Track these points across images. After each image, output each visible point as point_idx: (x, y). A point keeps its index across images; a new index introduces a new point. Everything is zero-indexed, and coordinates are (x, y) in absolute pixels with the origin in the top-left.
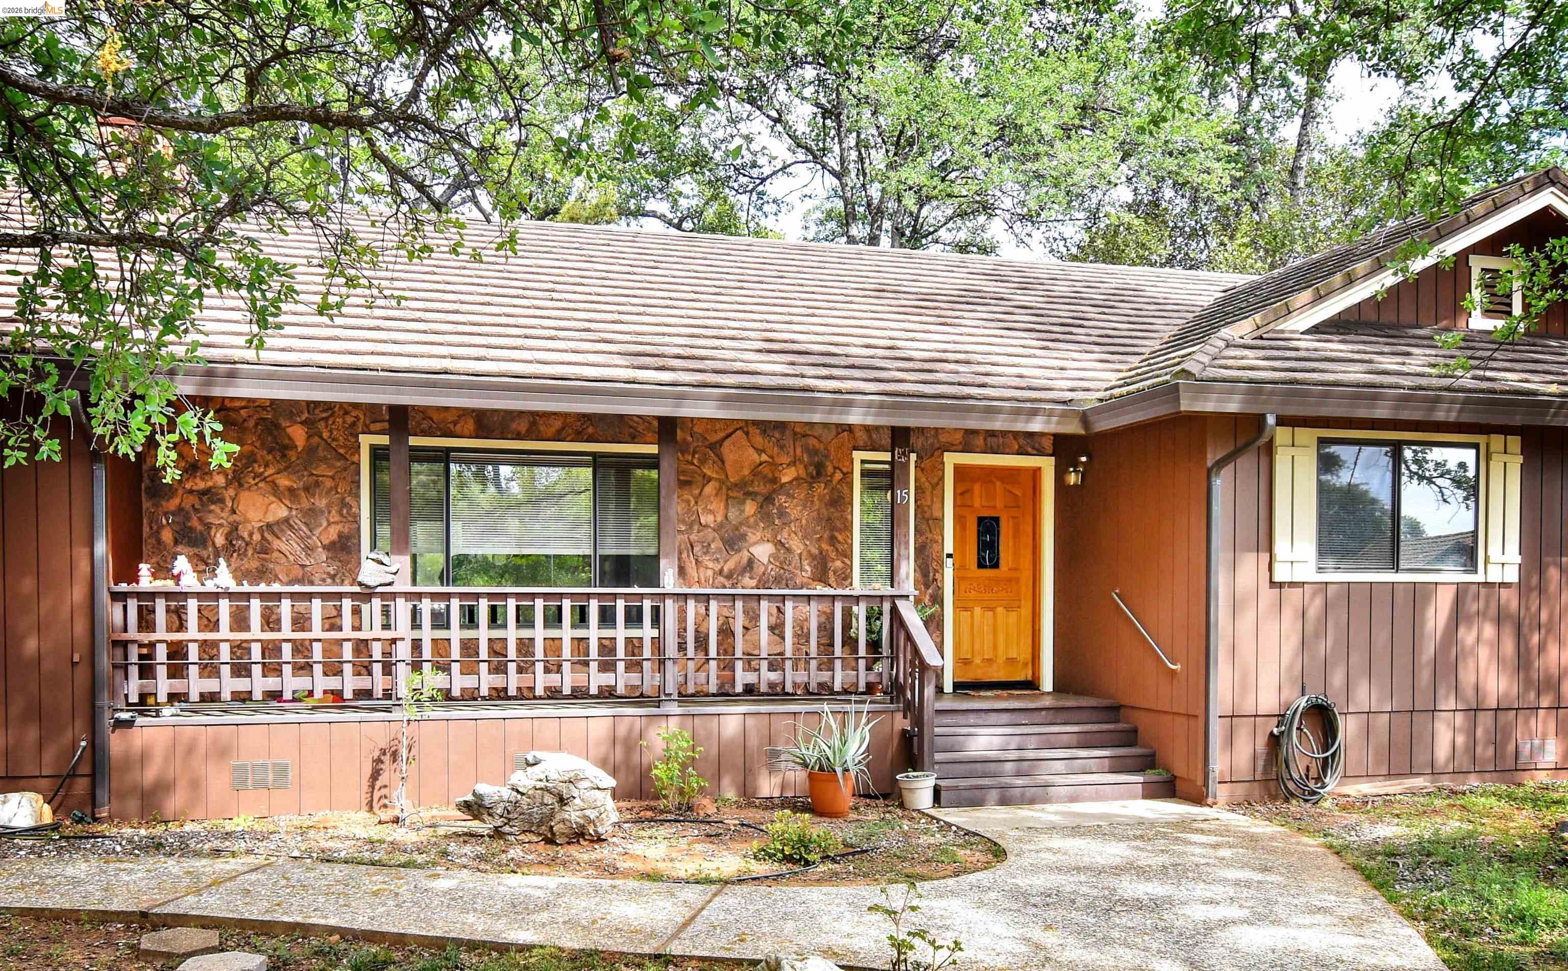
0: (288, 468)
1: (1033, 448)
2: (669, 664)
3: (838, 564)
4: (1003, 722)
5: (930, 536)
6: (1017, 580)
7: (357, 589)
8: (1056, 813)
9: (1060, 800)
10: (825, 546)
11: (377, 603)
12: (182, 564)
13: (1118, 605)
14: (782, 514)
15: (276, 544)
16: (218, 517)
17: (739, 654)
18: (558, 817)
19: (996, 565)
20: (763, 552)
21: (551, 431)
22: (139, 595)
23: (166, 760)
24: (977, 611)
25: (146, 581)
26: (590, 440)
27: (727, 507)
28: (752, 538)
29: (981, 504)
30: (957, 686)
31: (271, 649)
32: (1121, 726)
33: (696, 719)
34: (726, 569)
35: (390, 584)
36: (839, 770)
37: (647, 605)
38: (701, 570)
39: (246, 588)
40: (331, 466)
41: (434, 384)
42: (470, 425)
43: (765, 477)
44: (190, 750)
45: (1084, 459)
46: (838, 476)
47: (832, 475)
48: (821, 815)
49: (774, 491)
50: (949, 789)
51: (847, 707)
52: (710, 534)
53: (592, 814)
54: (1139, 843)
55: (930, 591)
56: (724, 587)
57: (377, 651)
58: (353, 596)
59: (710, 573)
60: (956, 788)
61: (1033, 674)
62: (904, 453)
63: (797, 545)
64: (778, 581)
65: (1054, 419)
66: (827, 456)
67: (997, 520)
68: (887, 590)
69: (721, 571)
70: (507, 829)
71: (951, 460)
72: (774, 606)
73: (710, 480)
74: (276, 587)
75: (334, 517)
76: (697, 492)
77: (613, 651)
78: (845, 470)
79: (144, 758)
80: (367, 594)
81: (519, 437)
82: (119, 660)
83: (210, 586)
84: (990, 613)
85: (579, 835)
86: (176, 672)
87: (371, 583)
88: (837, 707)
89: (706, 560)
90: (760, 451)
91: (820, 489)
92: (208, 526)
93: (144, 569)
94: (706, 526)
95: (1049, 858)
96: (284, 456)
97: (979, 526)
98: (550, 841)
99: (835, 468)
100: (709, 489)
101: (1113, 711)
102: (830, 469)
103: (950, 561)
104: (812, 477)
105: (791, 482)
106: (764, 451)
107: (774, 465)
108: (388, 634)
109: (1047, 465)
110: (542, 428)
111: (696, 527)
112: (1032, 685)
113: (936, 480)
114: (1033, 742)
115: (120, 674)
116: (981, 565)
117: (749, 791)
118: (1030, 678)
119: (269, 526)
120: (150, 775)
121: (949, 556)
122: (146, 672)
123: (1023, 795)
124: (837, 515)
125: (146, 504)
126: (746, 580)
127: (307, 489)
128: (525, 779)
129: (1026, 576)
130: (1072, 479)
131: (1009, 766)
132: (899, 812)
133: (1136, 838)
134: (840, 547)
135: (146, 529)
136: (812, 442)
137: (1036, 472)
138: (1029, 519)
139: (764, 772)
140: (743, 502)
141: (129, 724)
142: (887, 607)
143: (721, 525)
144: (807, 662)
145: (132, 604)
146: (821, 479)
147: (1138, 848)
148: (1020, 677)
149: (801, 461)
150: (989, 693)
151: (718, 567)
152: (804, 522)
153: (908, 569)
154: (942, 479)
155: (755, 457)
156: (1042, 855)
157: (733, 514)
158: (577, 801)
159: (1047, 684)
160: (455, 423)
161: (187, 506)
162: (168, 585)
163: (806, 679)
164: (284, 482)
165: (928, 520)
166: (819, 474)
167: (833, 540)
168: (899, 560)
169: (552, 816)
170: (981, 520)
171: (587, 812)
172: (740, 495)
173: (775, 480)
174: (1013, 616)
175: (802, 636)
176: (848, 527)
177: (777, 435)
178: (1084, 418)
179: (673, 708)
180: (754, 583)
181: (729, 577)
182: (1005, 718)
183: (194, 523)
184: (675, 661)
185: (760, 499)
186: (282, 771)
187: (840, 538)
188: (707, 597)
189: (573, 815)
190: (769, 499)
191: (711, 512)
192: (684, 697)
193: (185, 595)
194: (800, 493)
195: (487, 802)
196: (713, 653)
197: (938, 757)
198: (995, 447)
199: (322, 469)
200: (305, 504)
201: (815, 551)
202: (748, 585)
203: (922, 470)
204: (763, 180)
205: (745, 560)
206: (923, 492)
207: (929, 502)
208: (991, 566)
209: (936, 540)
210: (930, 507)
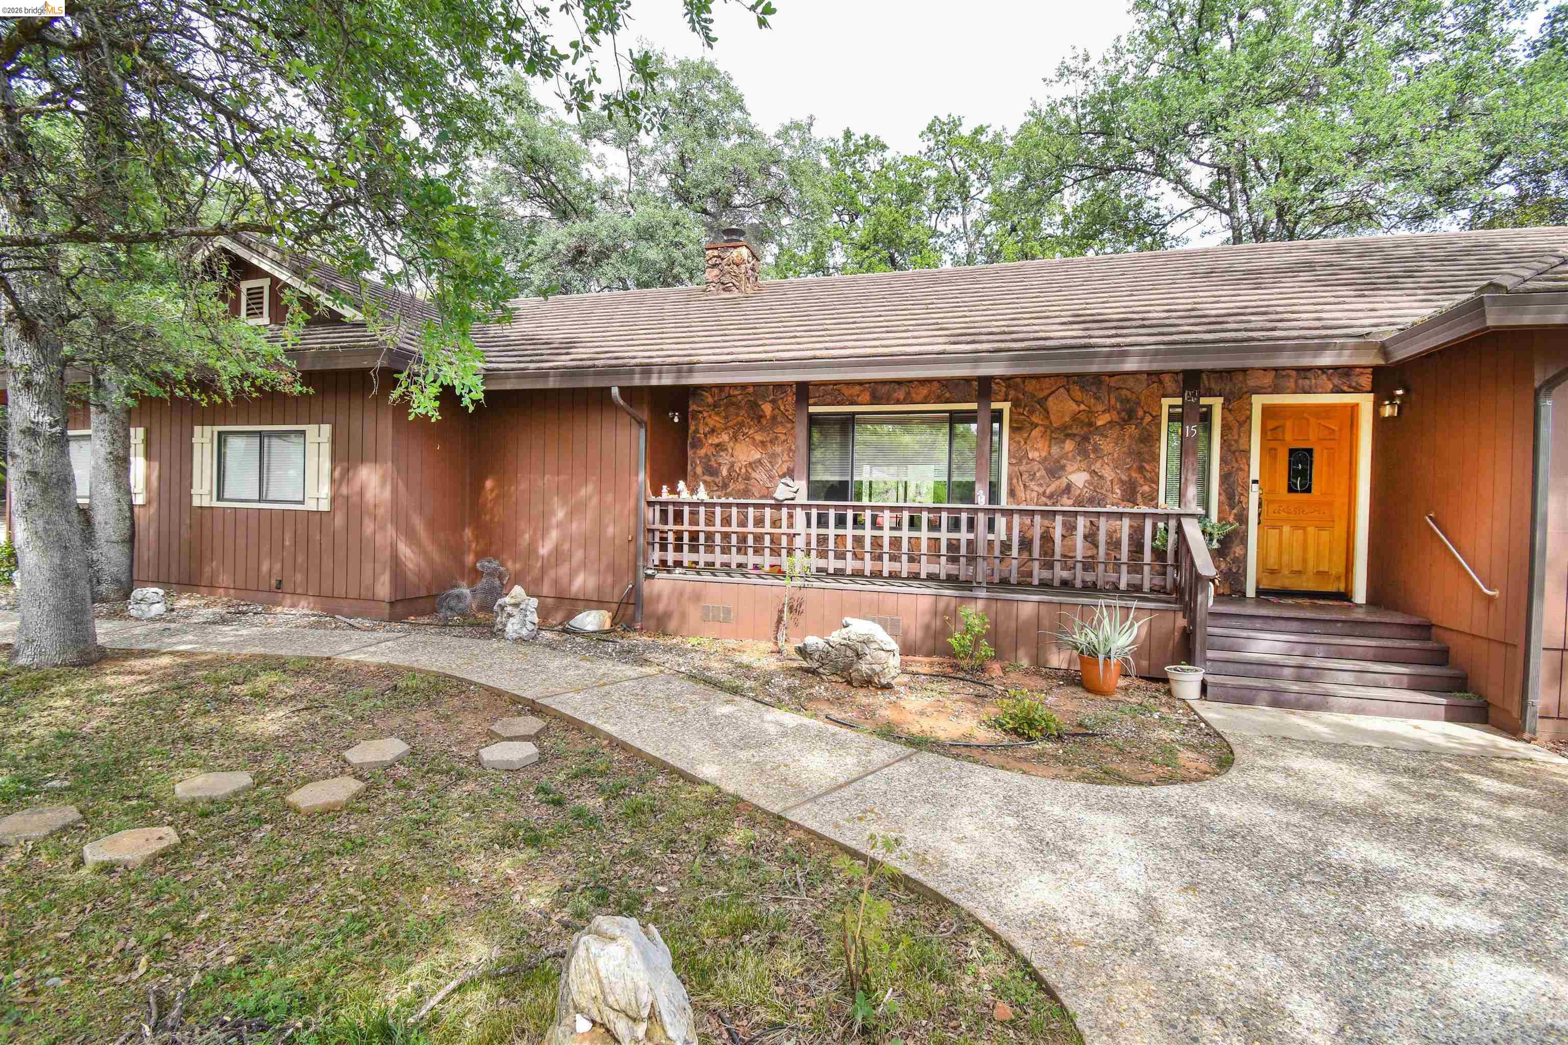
0: (762, 429)
1: (1350, 387)
2: (980, 560)
3: (1146, 488)
4: (1293, 629)
5: (1236, 465)
6: (1330, 504)
7: (773, 502)
8: (1329, 725)
9: (1342, 710)
10: (1134, 475)
11: (785, 511)
12: (681, 485)
13: (1432, 529)
14: (1096, 450)
15: (754, 475)
16: (725, 459)
17: (1057, 556)
18: (855, 667)
19: (1309, 490)
20: (1079, 479)
21: (920, 398)
22: (661, 503)
23: (669, 599)
24: (1286, 529)
25: (665, 496)
26: (947, 401)
27: (1050, 446)
28: (1069, 468)
29: (1292, 439)
30: (1259, 592)
31: (743, 538)
32: (1429, 645)
33: (999, 604)
34: (1048, 492)
35: (793, 499)
36: (1101, 657)
37: (964, 516)
38: (1028, 492)
39: (715, 500)
40: (785, 427)
41: (805, 367)
42: (867, 396)
43: (1082, 422)
44: (681, 594)
45: (1400, 392)
46: (1148, 418)
47: (1142, 419)
48: (1089, 691)
49: (1090, 432)
50: (1215, 685)
51: (1129, 603)
52: (1036, 466)
53: (877, 668)
54: (1405, 780)
55: (1235, 511)
56: (1046, 505)
57: (784, 541)
58: (771, 506)
59: (1034, 494)
60: (1223, 686)
61: (1347, 586)
62: (1194, 395)
63: (1108, 473)
64: (1091, 501)
65: (1346, 352)
66: (1138, 404)
67: (1310, 451)
68: (1176, 510)
69: (1044, 493)
70: (821, 670)
71: (1258, 401)
72: (1088, 520)
73: (1037, 425)
74: (731, 500)
75: (786, 457)
76: (1026, 435)
77: (958, 548)
78: (1154, 414)
79: (659, 597)
80: (778, 506)
81: (898, 402)
82: (651, 540)
83: (695, 499)
84: (1301, 531)
85: (868, 682)
86: (678, 548)
87: (781, 498)
88: (1123, 603)
89: (1032, 485)
90: (1078, 403)
91: (1132, 429)
92: (720, 464)
93: (665, 488)
94: (1033, 460)
95: (1278, 780)
96: (759, 422)
97: (1290, 456)
98: (849, 683)
99: (1145, 412)
100: (1036, 433)
101: (1425, 629)
102: (1141, 413)
103: (1255, 487)
104: (1124, 420)
105: (1104, 425)
106: (1083, 402)
107: (1090, 412)
108: (792, 531)
109: (1365, 401)
110: (914, 395)
111: (1024, 462)
112: (1345, 596)
113: (1243, 418)
114: (1320, 651)
115: (650, 547)
116: (1291, 489)
117: (1041, 662)
118: (1342, 589)
119: (750, 464)
120: (661, 607)
121: (1255, 482)
122: (663, 548)
123: (1298, 700)
124: (1146, 449)
125: (690, 453)
126: (1065, 500)
127: (771, 442)
128: (836, 637)
129: (1341, 501)
130: (1388, 411)
131: (1287, 672)
132: (1164, 699)
133: (1406, 770)
134: (1148, 475)
135: (689, 467)
136: (1124, 392)
137: (1354, 409)
138: (1347, 451)
139: (1054, 649)
140: (1064, 442)
141: (651, 577)
142: (1172, 523)
143: (1045, 459)
144: (1119, 565)
145: (657, 508)
146: (1133, 421)
147: (1398, 787)
148: (1331, 588)
149: (1114, 408)
150: (1290, 601)
151: (1041, 490)
152: (1116, 455)
153: (1192, 491)
154: (1249, 418)
155: (1074, 406)
156: (1270, 776)
157: (1055, 450)
158: (868, 657)
159: (1360, 595)
160: (858, 396)
161: (709, 453)
162: (674, 498)
163: (1094, 579)
164: (758, 437)
165: (1234, 453)
166: (1130, 418)
167: (1141, 469)
168: (1186, 483)
169: (851, 665)
170: (1292, 452)
171: (874, 666)
172: (1062, 436)
173: (1090, 424)
174: (1325, 535)
175: (1113, 544)
176: (1156, 458)
177: (1094, 389)
178: (1383, 349)
179: (983, 593)
180: (1071, 502)
181: (1050, 497)
182: (1295, 626)
183: (713, 463)
184: (984, 558)
185: (1078, 439)
186: (728, 611)
187: (1147, 467)
188: (1032, 513)
189: (864, 667)
190: (1086, 439)
191: (1037, 449)
192: (991, 586)
193: (683, 504)
194: (1114, 433)
195: (808, 650)
196: (1036, 553)
197: (1210, 654)
198: (1307, 388)
199: (779, 429)
200: (770, 451)
201: (1124, 478)
202: (1066, 505)
203: (1230, 411)
204: (1165, 225)
205: (1064, 485)
206: (1230, 429)
207: (1236, 437)
208: (1302, 492)
209: (1242, 470)
210: (1236, 441)
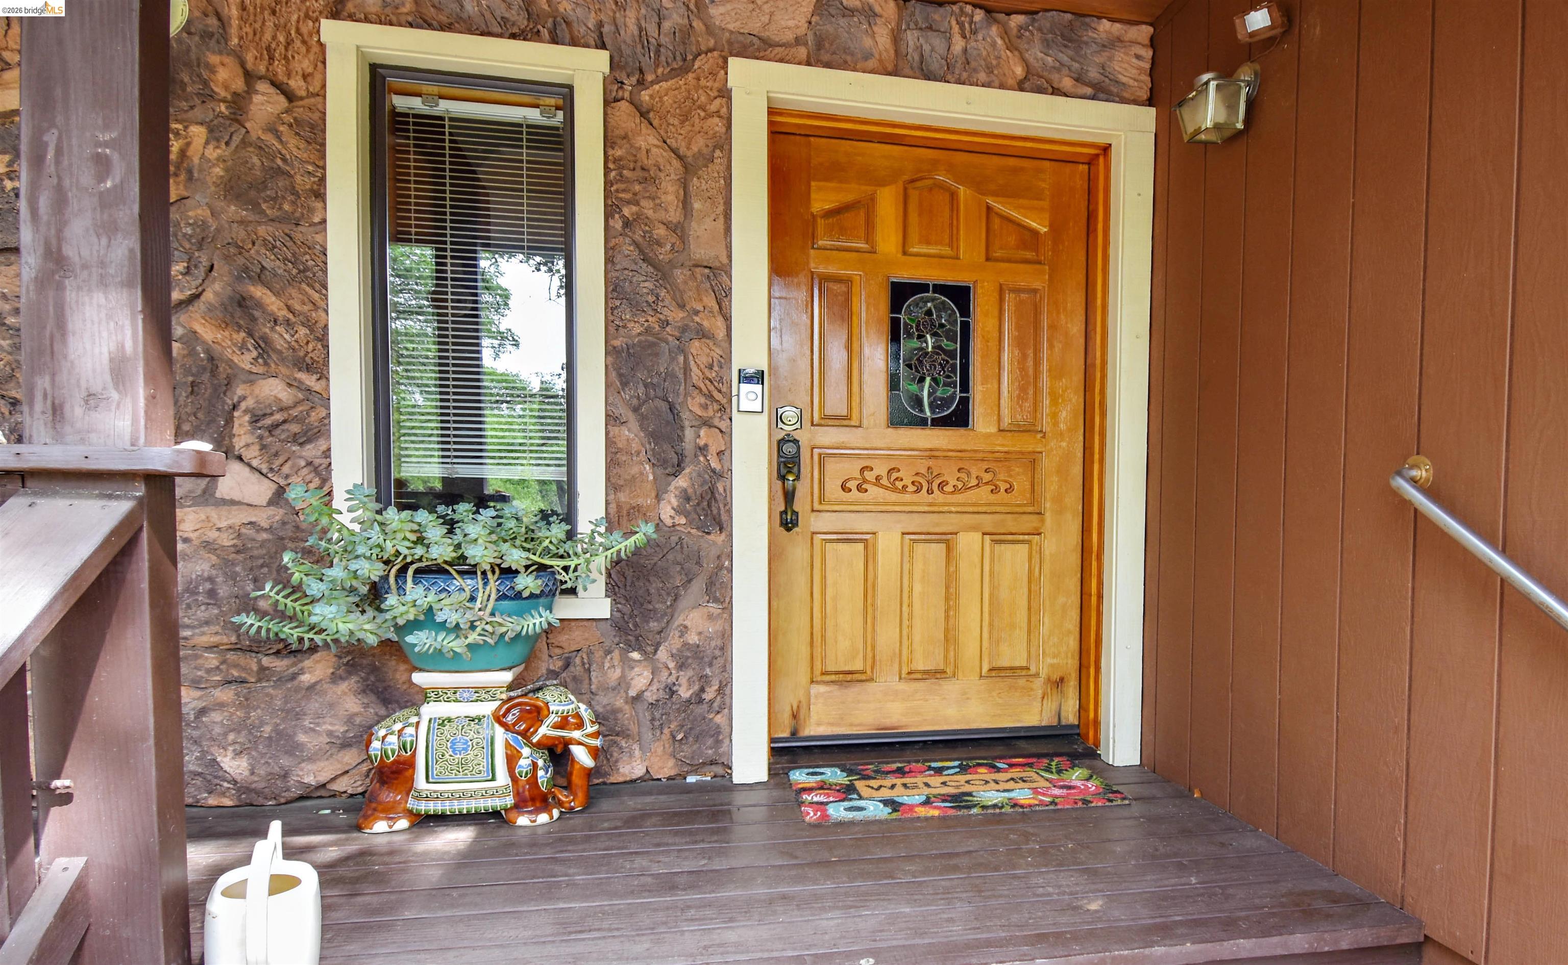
1: (1081, 80)
5: (675, 315)
19: (957, 421)
24: (887, 542)
46: (266, 105)
47: (238, 101)
55: (681, 482)
61: (1082, 709)
66: (212, 37)
67: (960, 296)
78: (295, 85)
84: (936, 551)
97: (896, 305)
103: (753, 397)
116: (904, 418)
121: (752, 377)
124: (262, 230)
148: (1037, 717)
154: (724, 143)
170: (901, 291)
174: (1014, 556)
206: (648, 177)
207: (674, 215)
208: (938, 423)
209: (703, 334)
210: (679, 230)
